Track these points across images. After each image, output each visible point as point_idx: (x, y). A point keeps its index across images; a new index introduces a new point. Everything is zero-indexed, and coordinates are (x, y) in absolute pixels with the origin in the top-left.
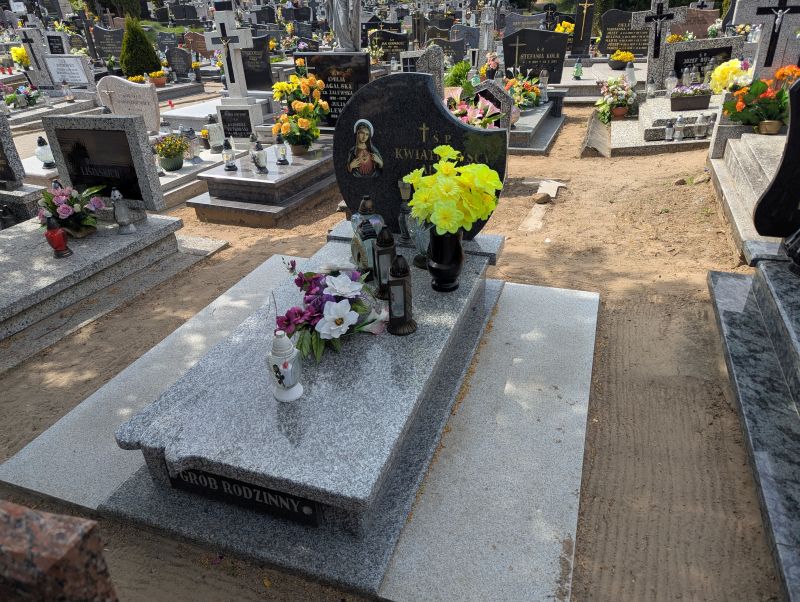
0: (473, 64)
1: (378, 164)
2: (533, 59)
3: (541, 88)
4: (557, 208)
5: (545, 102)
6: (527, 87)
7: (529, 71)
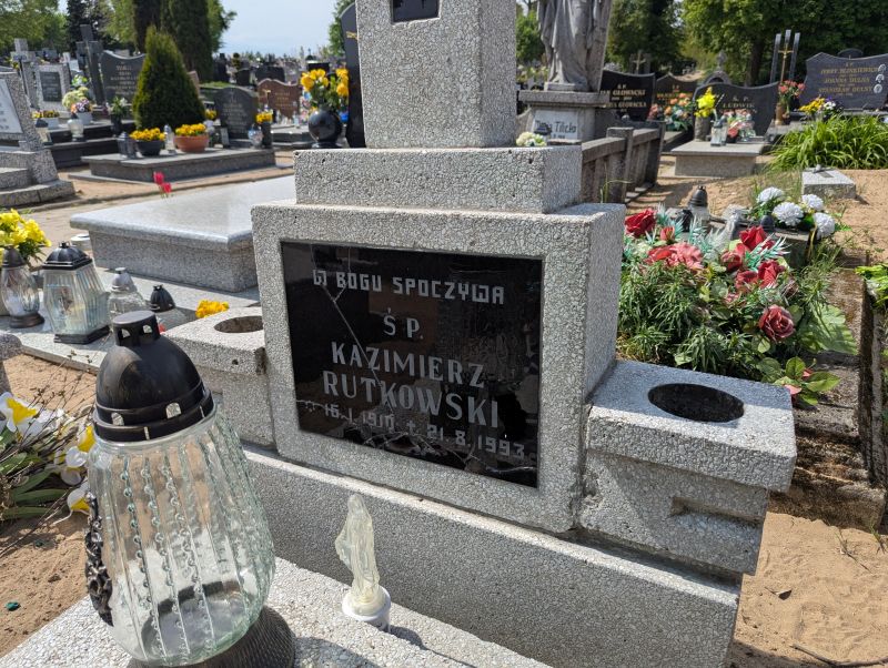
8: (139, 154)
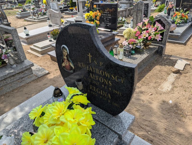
0: (166, 5)
1: (72, 68)
2: (188, 5)
3: (189, 16)
4: (182, 77)
5: (190, 21)
6: (183, 15)
7: (185, 9)
8: (70, 11)
